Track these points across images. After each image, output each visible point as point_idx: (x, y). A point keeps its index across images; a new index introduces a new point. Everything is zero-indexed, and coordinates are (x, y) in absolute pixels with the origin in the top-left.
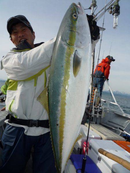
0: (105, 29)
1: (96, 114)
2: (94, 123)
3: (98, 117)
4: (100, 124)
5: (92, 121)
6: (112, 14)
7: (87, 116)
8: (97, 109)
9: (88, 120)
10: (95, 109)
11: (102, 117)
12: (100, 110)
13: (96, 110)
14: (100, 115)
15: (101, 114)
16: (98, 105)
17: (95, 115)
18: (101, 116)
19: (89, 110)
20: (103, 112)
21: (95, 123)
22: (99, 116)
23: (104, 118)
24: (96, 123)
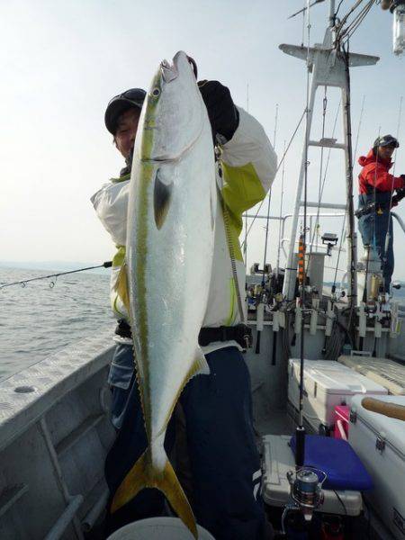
0: (377, 59)
1: (373, 326)
2: (368, 355)
3: (378, 334)
4: (389, 357)
5: (361, 350)
6: (388, 10)
7: (343, 335)
8: (375, 311)
9: (347, 347)
10: (367, 310)
11: (393, 336)
12: (385, 315)
13: (371, 315)
14: (386, 330)
15: (389, 326)
16: (376, 299)
17: (370, 329)
18: (388, 333)
19: (347, 315)
20: (393, 320)
21: (370, 353)
22: (383, 333)
23: (399, 337)
24: (374, 355)
